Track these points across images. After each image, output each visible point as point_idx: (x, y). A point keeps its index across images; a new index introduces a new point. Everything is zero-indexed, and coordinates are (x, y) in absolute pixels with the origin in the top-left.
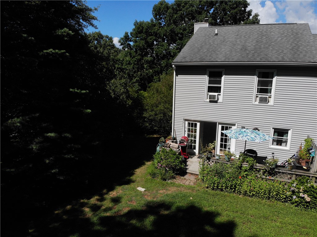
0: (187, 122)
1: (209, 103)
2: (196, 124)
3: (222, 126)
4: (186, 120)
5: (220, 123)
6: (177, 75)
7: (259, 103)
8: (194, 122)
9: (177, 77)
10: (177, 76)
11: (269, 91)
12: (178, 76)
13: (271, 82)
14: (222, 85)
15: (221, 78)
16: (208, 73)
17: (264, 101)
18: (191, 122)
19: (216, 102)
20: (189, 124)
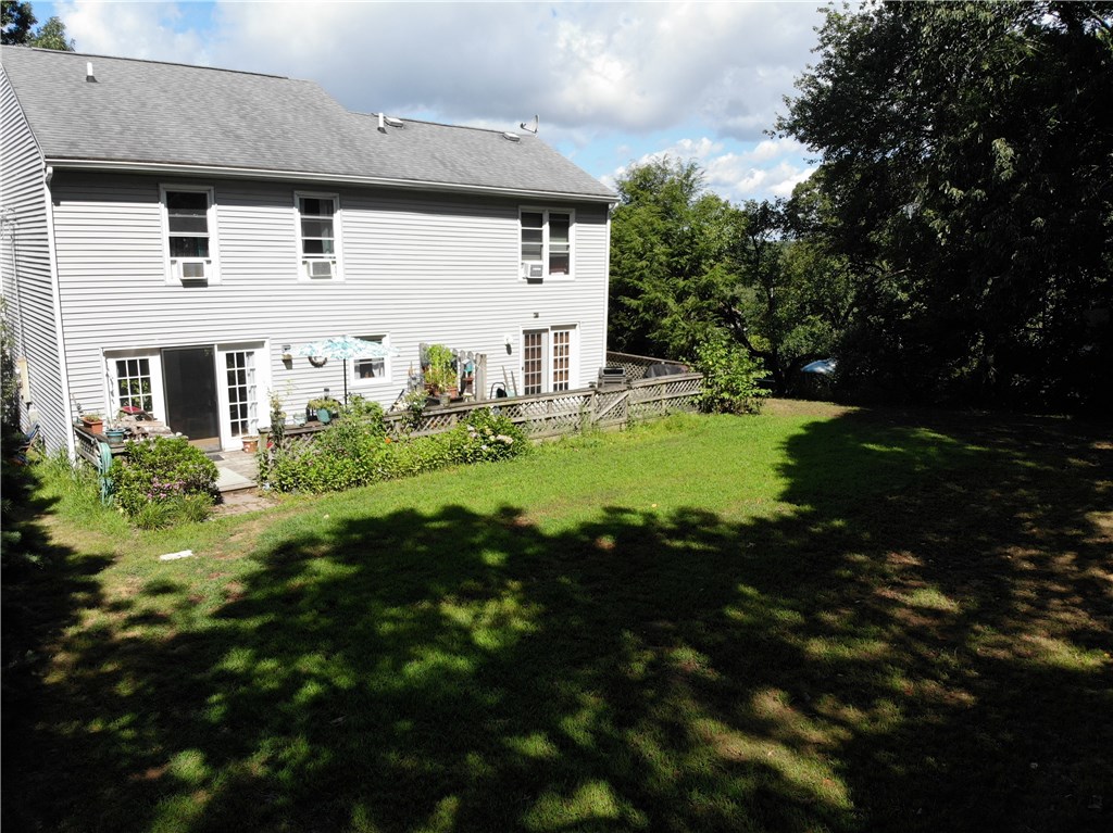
0: (112, 362)
1: (183, 289)
2: (145, 364)
3: (227, 355)
4: (108, 354)
5: (222, 347)
6: (56, 201)
7: (312, 278)
8: (138, 358)
9: (56, 208)
10: (58, 205)
11: (325, 246)
12: (62, 203)
13: (329, 224)
14: (213, 234)
15: (205, 214)
16: (164, 196)
17: (322, 270)
18: (126, 359)
19: (203, 283)
20: (120, 365)
